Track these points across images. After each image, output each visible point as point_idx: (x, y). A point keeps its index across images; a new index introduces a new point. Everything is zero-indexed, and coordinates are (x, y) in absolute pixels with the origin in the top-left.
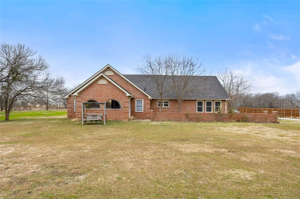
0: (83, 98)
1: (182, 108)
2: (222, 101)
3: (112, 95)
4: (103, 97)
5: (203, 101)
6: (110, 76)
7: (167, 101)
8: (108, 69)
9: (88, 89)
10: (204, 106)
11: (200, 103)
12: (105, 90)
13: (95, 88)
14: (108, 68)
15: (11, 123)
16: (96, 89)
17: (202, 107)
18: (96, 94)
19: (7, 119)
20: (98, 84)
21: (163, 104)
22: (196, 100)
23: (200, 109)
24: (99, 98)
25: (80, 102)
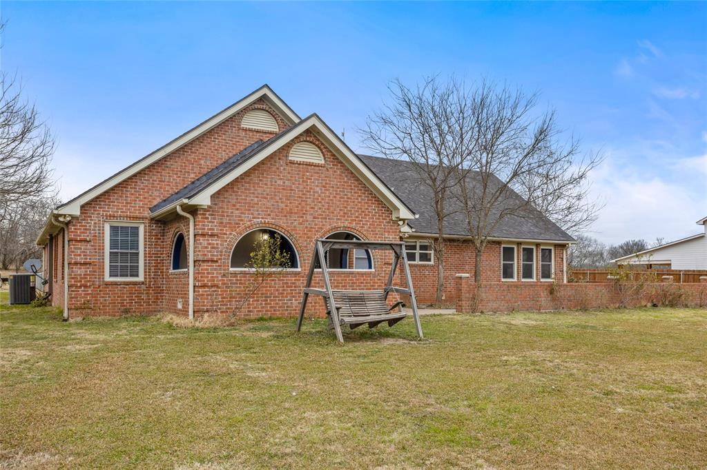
0: (226, 220)
1: (467, 267)
2: (556, 246)
3: (342, 213)
4: (310, 218)
5: (515, 247)
6: (266, 133)
8: (263, 103)
9: (247, 179)
10: (517, 263)
11: (508, 253)
12: (318, 189)
14: (264, 99)
16: (280, 182)
17: (512, 265)
18: (282, 205)
20: (292, 163)
21: (418, 252)
22: (499, 243)
23: (508, 272)
24: (296, 223)
25: (212, 235)
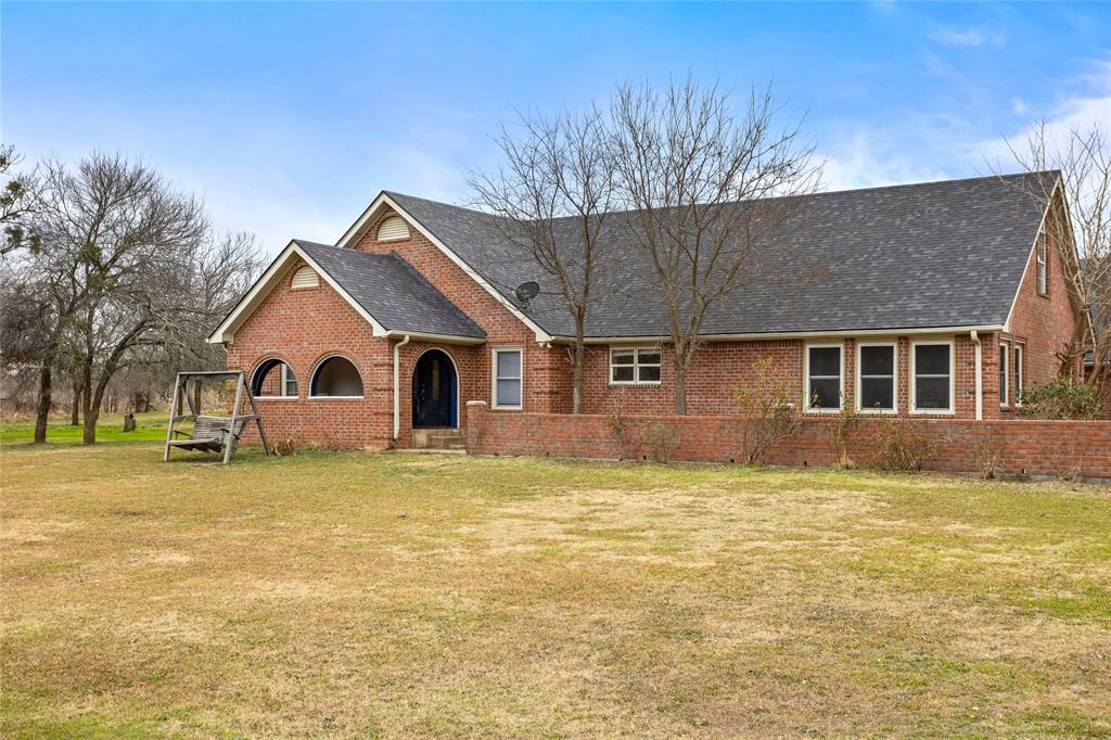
2: (958, 337)
3: (333, 336)
4: (305, 344)
5: (841, 348)
6: (397, 242)
7: (653, 350)
12: (312, 314)
13: (284, 308)
15: (100, 450)
17: (836, 381)
18: (285, 335)
19: (90, 440)
21: (636, 366)
22: (800, 342)
